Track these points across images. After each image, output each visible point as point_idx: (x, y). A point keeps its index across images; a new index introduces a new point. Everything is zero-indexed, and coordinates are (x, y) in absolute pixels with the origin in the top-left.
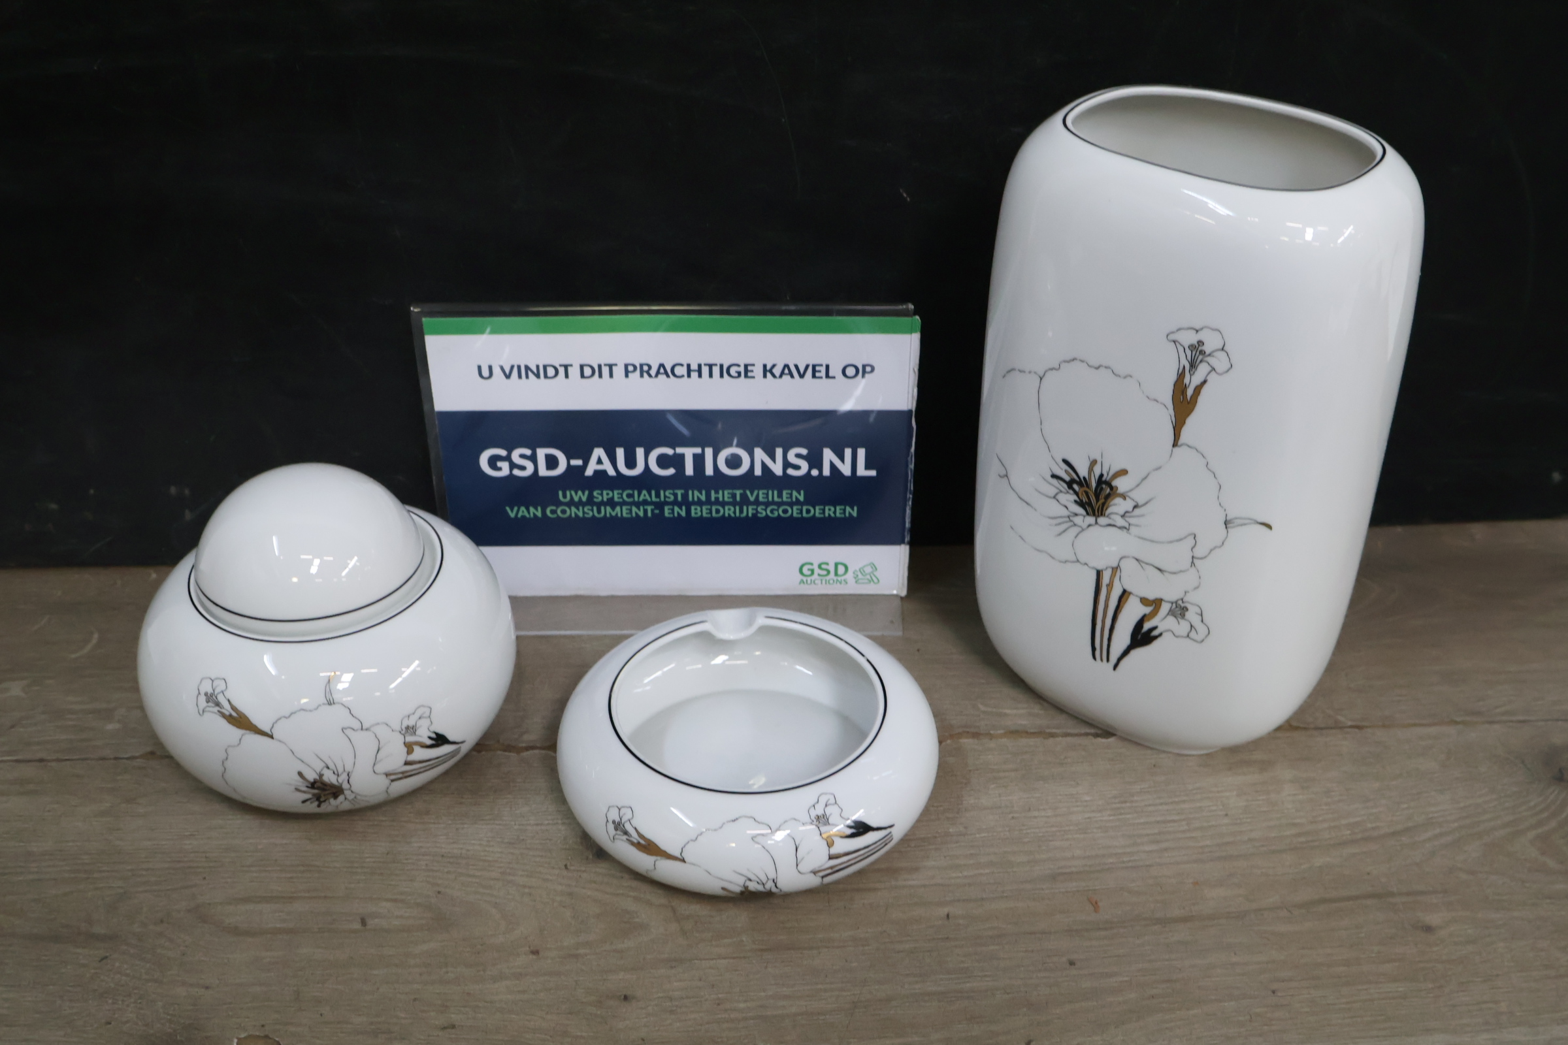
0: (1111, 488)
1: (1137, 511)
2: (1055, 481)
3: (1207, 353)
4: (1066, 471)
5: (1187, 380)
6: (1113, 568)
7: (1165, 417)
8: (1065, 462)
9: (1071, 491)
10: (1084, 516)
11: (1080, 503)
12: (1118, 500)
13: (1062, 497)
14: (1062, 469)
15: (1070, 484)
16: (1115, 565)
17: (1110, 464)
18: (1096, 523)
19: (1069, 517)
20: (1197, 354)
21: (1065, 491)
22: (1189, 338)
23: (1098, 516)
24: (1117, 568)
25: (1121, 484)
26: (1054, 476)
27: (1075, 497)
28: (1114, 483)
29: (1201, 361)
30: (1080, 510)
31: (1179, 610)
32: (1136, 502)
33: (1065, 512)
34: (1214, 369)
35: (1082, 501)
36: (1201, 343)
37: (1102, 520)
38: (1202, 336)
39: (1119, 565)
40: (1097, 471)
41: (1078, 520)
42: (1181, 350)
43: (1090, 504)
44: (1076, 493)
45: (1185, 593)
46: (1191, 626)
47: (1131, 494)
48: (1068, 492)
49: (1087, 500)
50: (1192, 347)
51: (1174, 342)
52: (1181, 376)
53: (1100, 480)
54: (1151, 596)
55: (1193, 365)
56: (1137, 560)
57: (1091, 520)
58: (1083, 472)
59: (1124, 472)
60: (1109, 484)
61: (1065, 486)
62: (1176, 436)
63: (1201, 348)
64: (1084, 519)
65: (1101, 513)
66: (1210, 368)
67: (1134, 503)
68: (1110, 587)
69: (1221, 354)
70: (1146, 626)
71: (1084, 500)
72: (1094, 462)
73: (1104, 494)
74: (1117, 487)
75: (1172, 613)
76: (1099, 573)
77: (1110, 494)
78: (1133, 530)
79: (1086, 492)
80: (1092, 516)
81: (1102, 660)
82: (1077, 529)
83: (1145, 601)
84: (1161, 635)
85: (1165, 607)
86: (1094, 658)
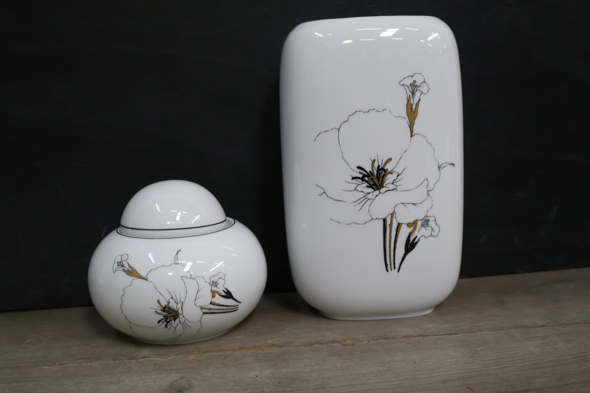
0: (385, 171)
1: (399, 178)
2: (354, 181)
3: (418, 86)
4: (360, 173)
5: (412, 102)
6: (391, 214)
7: (404, 123)
8: (359, 168)
9: (364, 182)
10: (373, 192)
11: (370, 186)
12: (389, 176)
13: (360, 188)
14: (357, 172)
15: (362, 179)
16: (392, 212)
17: (380, 162)
18: (380, 193)
19: (364, 197)
20: (414, 87)
21: (361, 183)
22: (409, 81)
23: (380, 189)
24: (394, 212)
25: (389, 167)
26: (353, 178)
27: (367, 184)
28: (385, 168)
29: (417, 90)
30: (371, 190)
31: (426, 222)
32: (398, 173)
33: (362, 195)
34: (422, 92)
35: (370, 184)
36: (415, 82)
37: (383, 190)
38: (414, 78)
39: (394, 211)
40: (376, 165)
41: (369, 196)
42: (407, 88)
43: (375, 184)
44: (367, 182)
45: (427, 211)
46: (432, 229)
47: (394, 170)
48: (362, 183)
49: (373, 183)
50: (411, 85)
51: (403, 85)
52: (409, 100)
53: (379, 169)
54: (412, 220)
55: (413, 93)
56: (403, 203)
57: (377, 192)
58: (368, 168)
59: (390, 160)
60: (383, 169)
61: (360, 180)
62: (412, 131)
63: (415, 84)
64: (373, 194)
65: (382, 186)
66: (420, 93)
67: (397, 174)
68: (391, 225)
69: (424, 85)
70: (412, 239)
71: (372, 184)
72: (374, 161)
73: (381, 176)
74: (387, 169)
75: (423, 226)
76: (385, 220)
77: (384, 174)
78: (399, 188)
79: (372, 179)
80: (377, 190)
81: (391, 270)
82: (370, 201)
83: (409, 225)
84: (419, 240)
85: (419, 223)
86: (387, 270)
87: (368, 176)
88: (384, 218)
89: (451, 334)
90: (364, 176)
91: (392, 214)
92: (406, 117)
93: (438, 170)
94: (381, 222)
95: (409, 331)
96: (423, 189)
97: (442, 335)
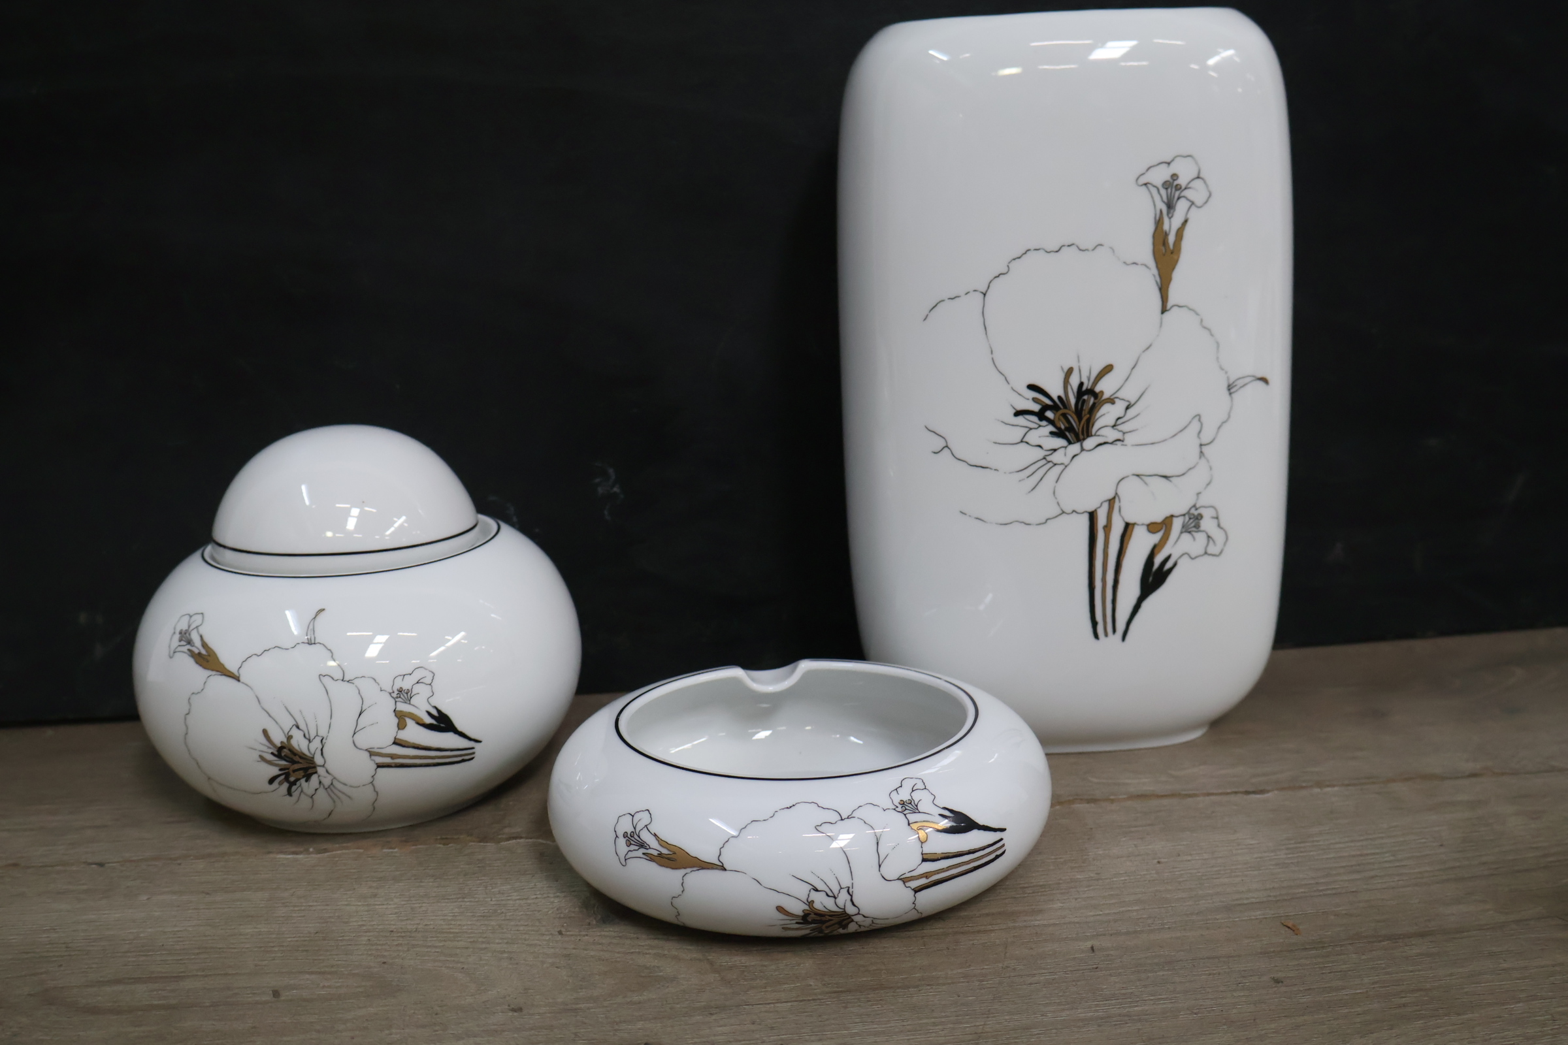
0: (1096, 395)
1: (1131, 412)
2: (1021, 420)
3: (1183, 187)
4: (1035, 400)
5: (1166, 227)
6: (1109, 501)
7: (1148, 279)
8: (1032, 387)
9: (1044, 423)
10: (1066, 447)
11: (1059, 434)
12: (1106, 408)
13: (1033, 437)
14: (1028, 399)
15: (1041, 415)
16: (1111, 496)
17: (1084, 374)
18: (1082, 449)
19: (1044, 458)
20: (1172, 191)
21: (1036, 426)
22: (1160, 176)
23: (1084, 439)
24: (1115, 497)
25: (1106, 387)
26: (1018, 413)
27: (1051, 428)
28: (1097, 389)
29: (1179, 198)
30: (1060, 442)
31: (1193, 522)
32: (1128, 401)
33: (1040, 453)
34: (1193, 203)
35: (1059, 429)
36: (1175, 176)
37: (1089, 443)
38: (1174, 168)
39: (1115, 493)
40: (1074, 382)
41: (1057, 457)
42: (1154, 191)
43: (1070, 429)
44: (1051, 422)
45: (1198, 494)
46: (1208, 537)
47: (1120, 394)
48: (1040, 426)
49: (1067, 425)
50: (1167, 185)
51: (1145, 184)
52: (1159, 223)
53: (1081, 392)
54: (1159, 518)
55: (1170, 206)
56: (1138, 476)
57: (1075, 448)
58: (1055, 390)
59: (1108, 369)
60: (1091, 392)
61: (1034, 419)
62: (1164, 298)
63: (1176, 183)
64: (1065, 451)
65: (1087, 433)
66: (1188, 204)
67: (1125, 404)
68: (1107, 528)
69: (1198, 184)
70: (1158, 561)
71: (1063, 427)
72: (1070, 372)
73: (1086, 408)
74: (1102, 392)
75: (1186, 529)
76: (1092, 516)
77: (1094, 404)
78: (1129, 439)
79: (1064, 415)
80: (1074, 443)
81: (1106, 635)
82: (1058, 469)
83: (1152, 528)
84: (1175, 565)
85: (1177, 524)
86: (1096, 636)
87: (1054, 407)
88: (1091, 509)
89: (1247, 793)
90: (1045, 408)
91: (1111, 502)
92: (1151, 263)
93: (1227, 393)
94: (1085, 521)
95: (1145, 783)
96: (1189, 440)
97: (1228, 794)
